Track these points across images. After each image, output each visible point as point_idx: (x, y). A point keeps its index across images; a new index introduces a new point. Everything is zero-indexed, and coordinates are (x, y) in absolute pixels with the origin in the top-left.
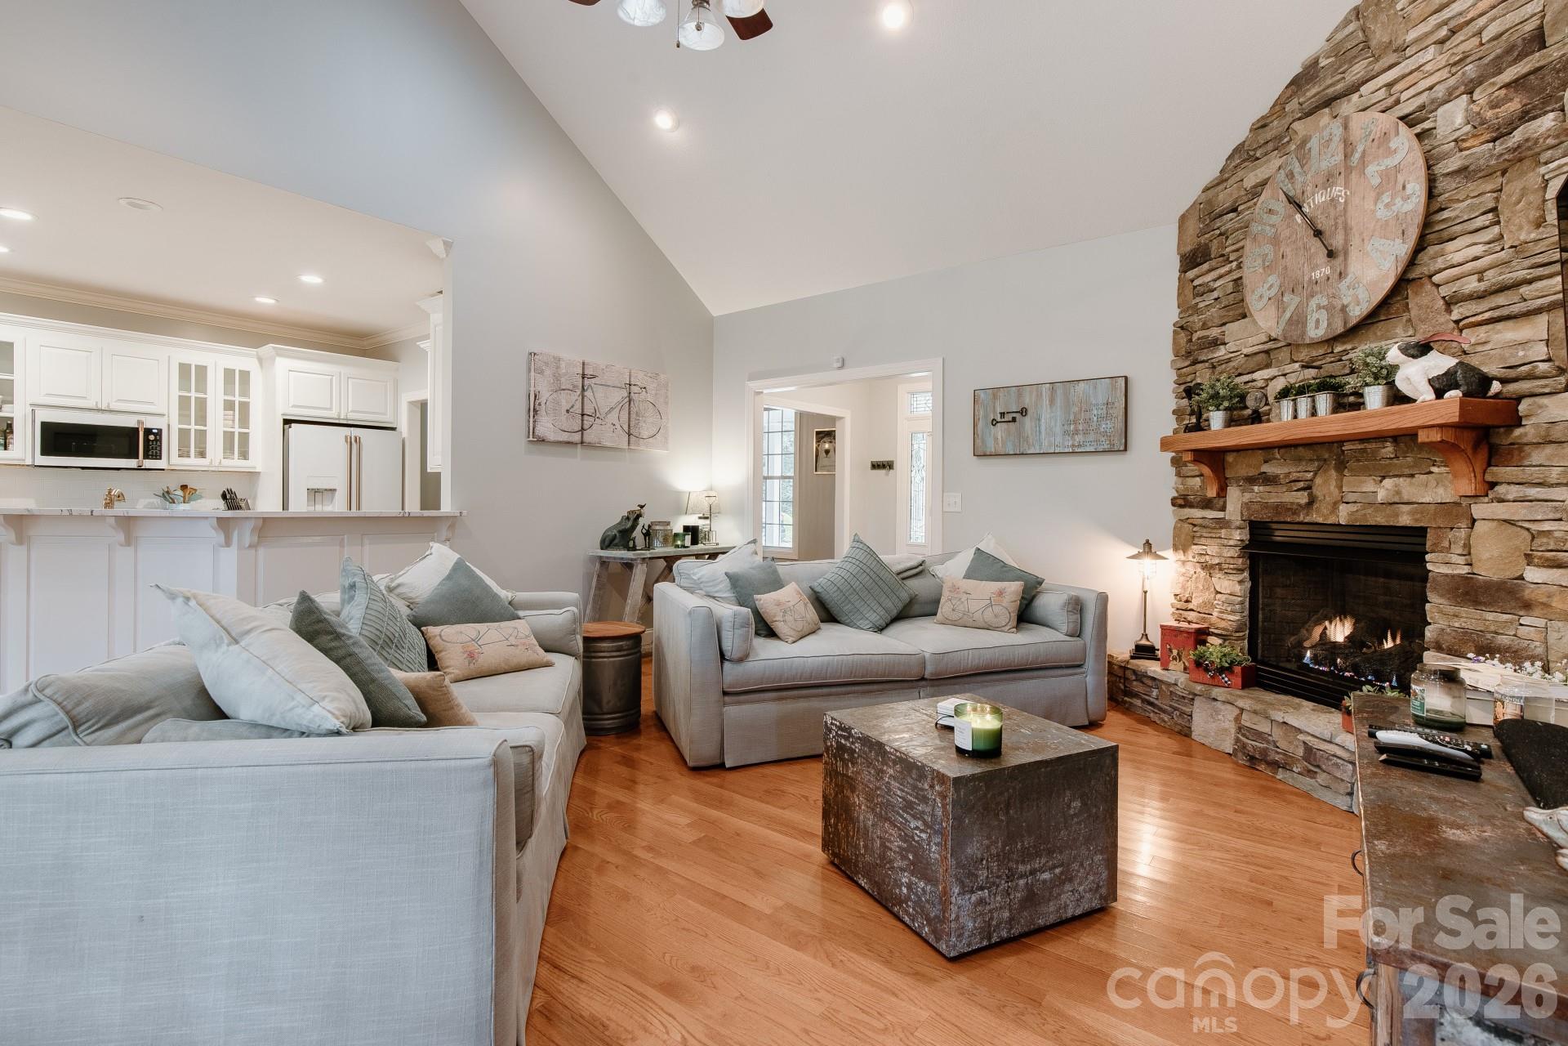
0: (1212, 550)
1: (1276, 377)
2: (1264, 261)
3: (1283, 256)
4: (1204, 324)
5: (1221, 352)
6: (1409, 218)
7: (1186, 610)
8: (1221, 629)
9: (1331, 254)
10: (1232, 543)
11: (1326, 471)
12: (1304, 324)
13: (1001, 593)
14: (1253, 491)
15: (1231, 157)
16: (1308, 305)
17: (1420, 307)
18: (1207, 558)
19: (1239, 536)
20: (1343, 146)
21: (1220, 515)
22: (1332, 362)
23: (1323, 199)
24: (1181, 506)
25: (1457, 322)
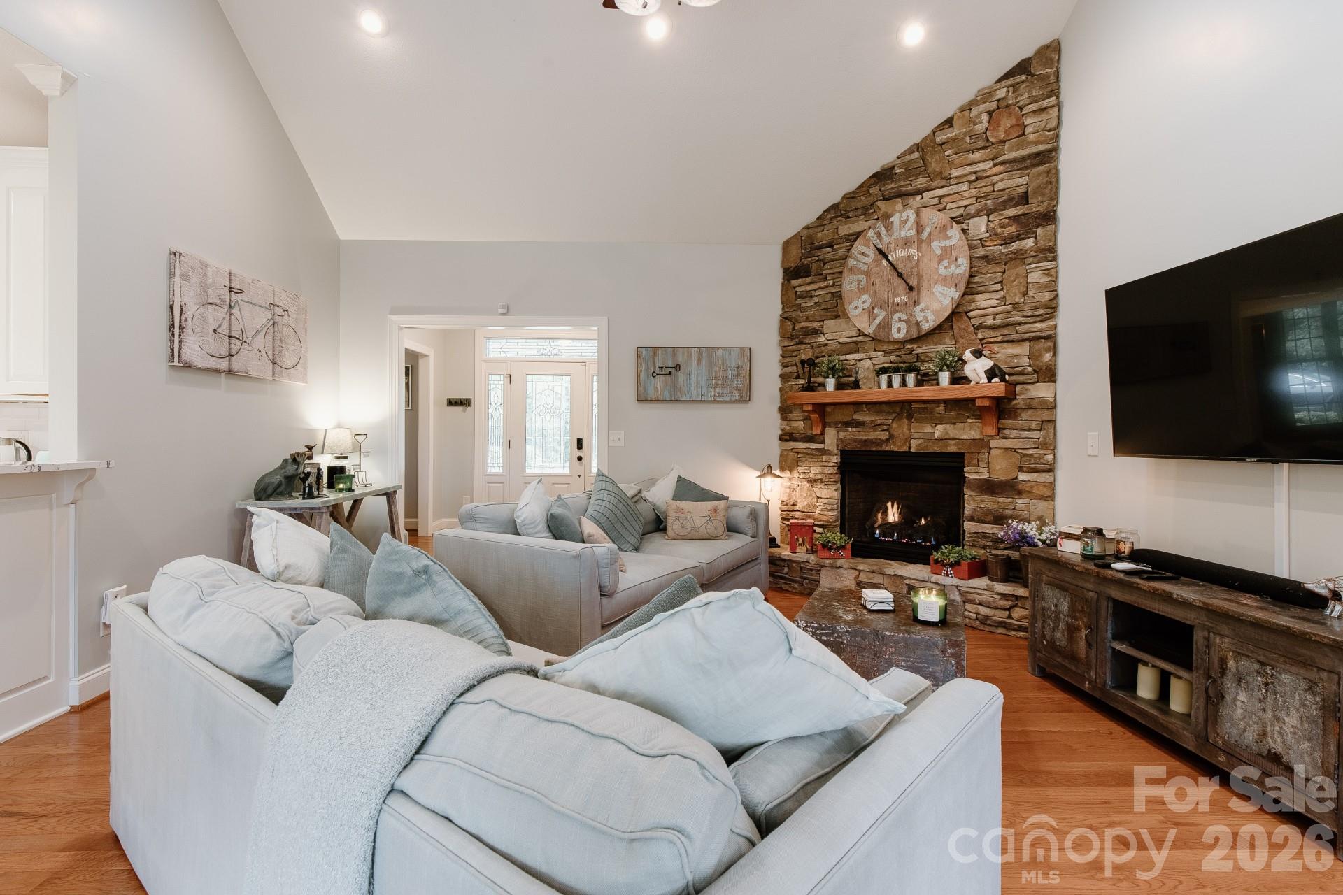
0: (815, 470)
1: (863, 359)
2: (858, 285)
3: (873, 284)
4: (807, 318)
5: (822, 339)
6: (960, 277)
7: (792, 511)
8: (824, 521)
9: (911, 288)
10: (831, 464)
11: (899, 420)
12: (890, 329)
13: (715, 510)
14: (848, 431)
15: (828, 211)
16: (892, 318)
17: (960, 329)
18: (811, 475)
19: (835, 460)
20: (916, 226)
21: (821, 446)
22: (905, 354)
23: (902, 255)
24: (786, 440)
25: (981, 340)
